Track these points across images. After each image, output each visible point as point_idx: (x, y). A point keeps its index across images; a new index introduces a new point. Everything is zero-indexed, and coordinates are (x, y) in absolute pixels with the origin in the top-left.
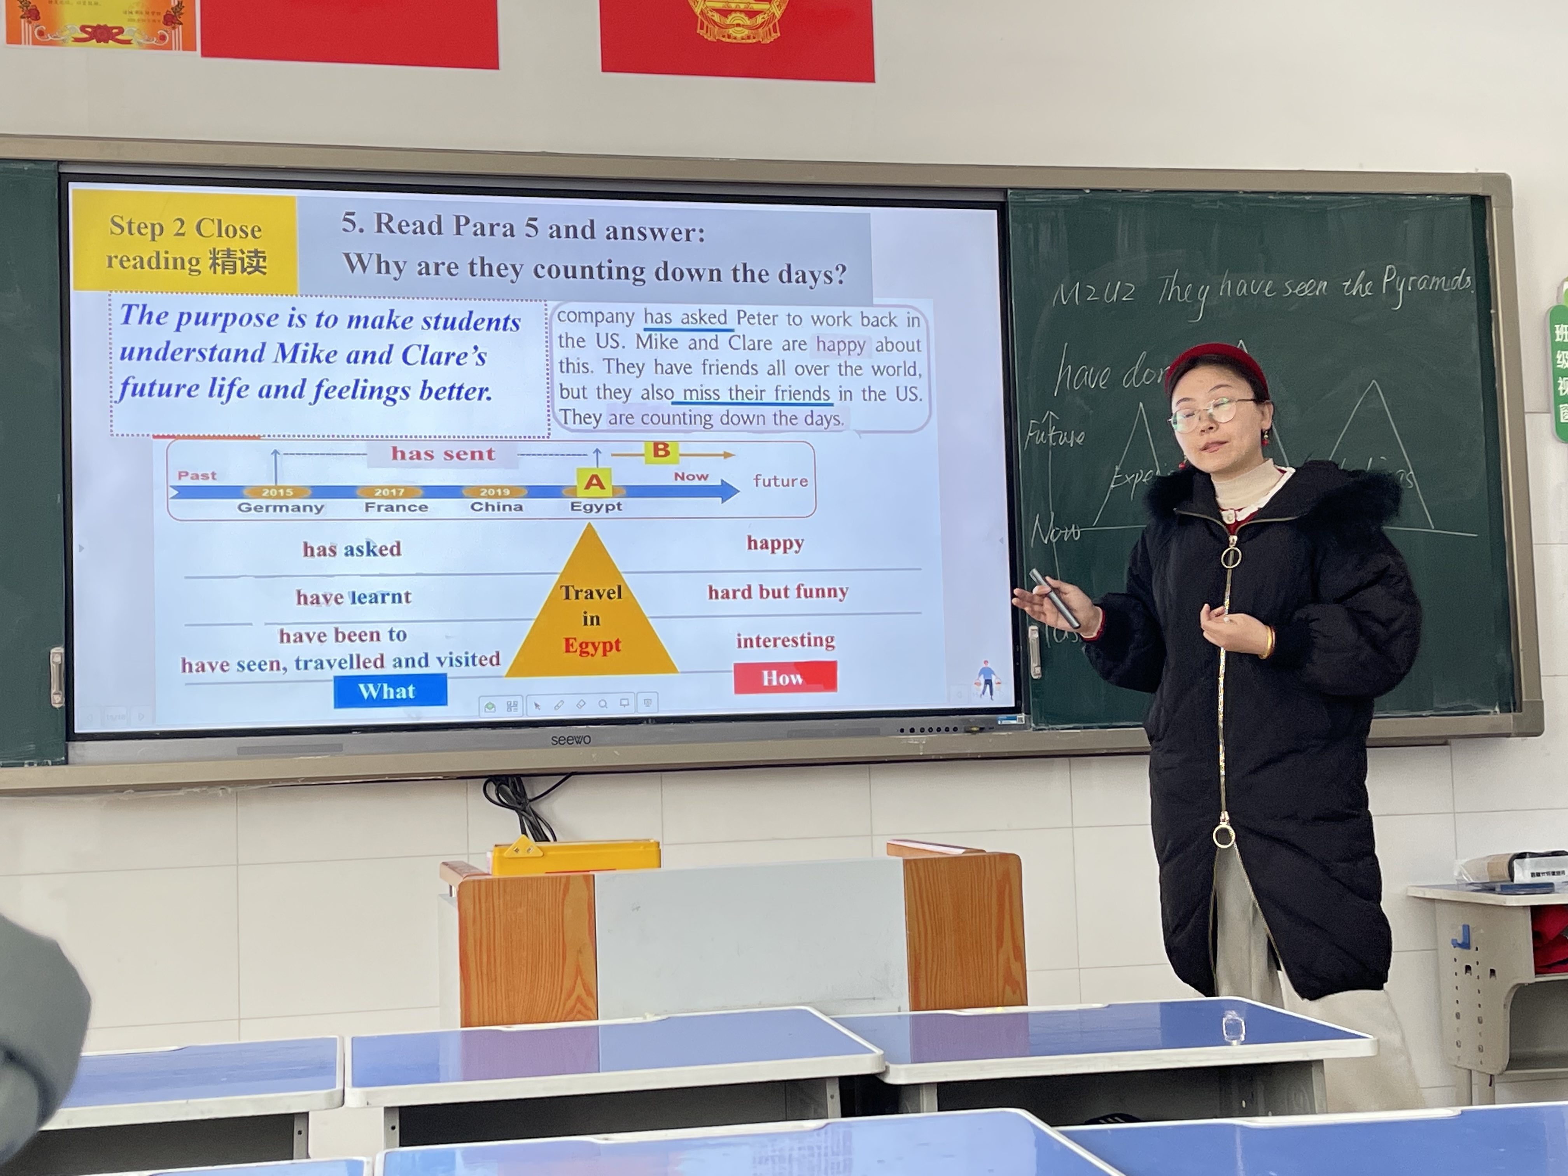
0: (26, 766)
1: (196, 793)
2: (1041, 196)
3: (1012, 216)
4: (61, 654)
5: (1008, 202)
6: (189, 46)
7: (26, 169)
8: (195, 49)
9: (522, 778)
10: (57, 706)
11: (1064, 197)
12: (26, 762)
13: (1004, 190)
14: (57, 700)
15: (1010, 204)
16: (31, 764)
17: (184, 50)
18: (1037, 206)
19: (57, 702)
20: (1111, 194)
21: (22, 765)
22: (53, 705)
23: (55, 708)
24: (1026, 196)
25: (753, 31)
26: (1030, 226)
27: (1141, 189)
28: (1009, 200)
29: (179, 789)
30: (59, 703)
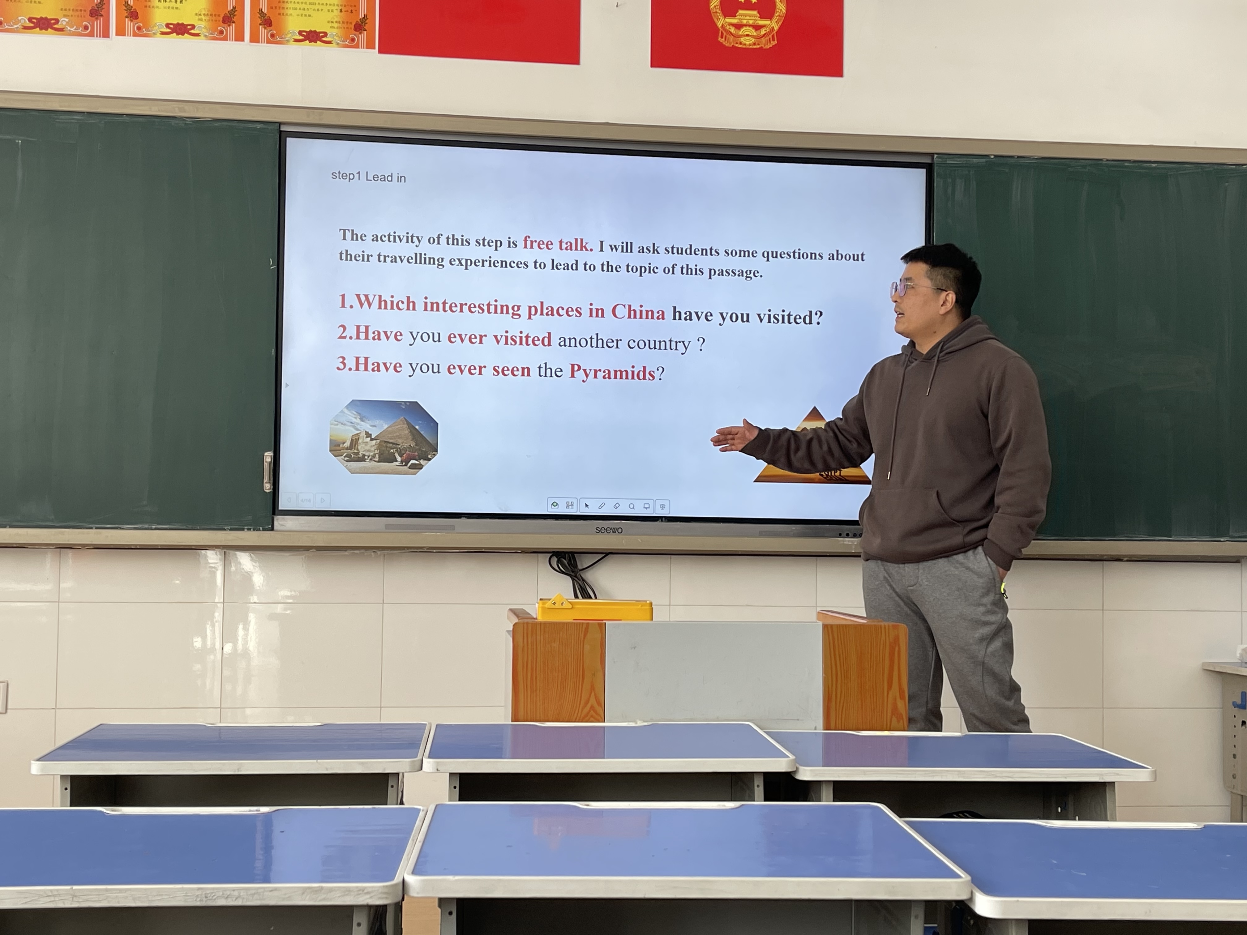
0: (246, 530)
1: (357, 553)
2: (958, 160)
3: (937, 173)
4: (271, 456)
5: (934, 163)
6: (370, 46)
7: (258, 127)
8: (374, 48)
9: (575, 555)
10: (267, 491)
11: (975, 160)
12: (246, 527)
13: (932, 155)
14: (267, 487)
15: (935, 165)
16: (249, 529)
17: (366, 48)
18: (955, 167)
19: (268, 488)
20: (1010, 159)
21: (243, 530)
22: (265, 490)
23: (266, 492)
24: (948, 159)
25: (758, 40)
26: (950, 180)
27: (1032, 156)
28: (935, 162)
29: (346, 551)
30: (269, 489)
